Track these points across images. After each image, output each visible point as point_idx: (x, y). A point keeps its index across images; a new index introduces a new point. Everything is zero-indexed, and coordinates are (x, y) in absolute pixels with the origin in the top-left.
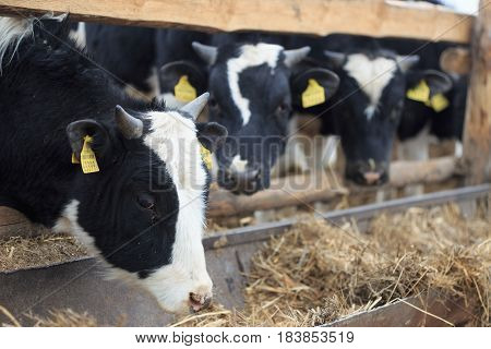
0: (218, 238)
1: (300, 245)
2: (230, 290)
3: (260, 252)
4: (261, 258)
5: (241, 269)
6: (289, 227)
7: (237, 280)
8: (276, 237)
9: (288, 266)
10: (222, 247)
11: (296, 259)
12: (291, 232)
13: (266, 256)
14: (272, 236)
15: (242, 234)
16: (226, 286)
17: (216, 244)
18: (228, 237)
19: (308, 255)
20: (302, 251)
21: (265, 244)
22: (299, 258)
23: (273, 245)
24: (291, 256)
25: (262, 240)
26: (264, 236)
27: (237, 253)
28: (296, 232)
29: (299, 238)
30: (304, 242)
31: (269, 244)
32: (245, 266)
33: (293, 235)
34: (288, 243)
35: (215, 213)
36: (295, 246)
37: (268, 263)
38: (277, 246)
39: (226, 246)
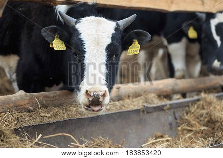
0: (166, 105)
1: (203, 108)
2: (171, 128)
3: (185, 112)
4: (185, 114)
5: (176, 119)
6: (198, 100)
7: (174, 124)
8: (192, 105)
9: (198, 118)
10: (167, 109)
11: (201, 115)
12: (199, 103)
13: (187, 113)
14: (190, 104)
15: (177, 104)
16: (169, 126)
17: (165, 108)
18: (171, 105)
19: (207, 113)
20: (204, 111)
21: (187, 108)
22: (203, 115)
23: (191, 109)
24: (199, 114)
25: (185, 106)
26: (186, 104)
27: (174, 112)
28: (201, 103)
29: (203, 105)
30: (205, 107)
31: (189, 108)
32: (178, 118)
33: (200, 104)
34: (198, 108)
35: (165, 94)
36: (201, 109)
37: (188, 117)
38: (193, 109)
39: (169, 109)
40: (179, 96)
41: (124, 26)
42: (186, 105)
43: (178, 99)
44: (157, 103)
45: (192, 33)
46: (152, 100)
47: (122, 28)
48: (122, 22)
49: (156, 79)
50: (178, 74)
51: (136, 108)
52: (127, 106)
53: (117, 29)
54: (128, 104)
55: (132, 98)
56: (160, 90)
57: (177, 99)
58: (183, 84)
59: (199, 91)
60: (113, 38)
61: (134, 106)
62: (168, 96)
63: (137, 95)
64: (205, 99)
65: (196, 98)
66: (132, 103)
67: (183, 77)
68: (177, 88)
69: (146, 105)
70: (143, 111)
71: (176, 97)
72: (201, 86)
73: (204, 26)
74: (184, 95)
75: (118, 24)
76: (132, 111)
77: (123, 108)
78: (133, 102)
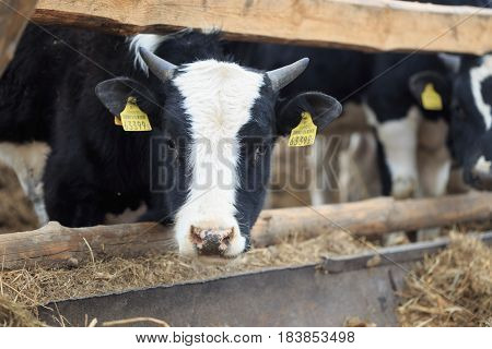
0: (371, 257)
1: (454, 265)
2: (383, 309)
3: (413, 272)
4: (414, 279)
5: (394, 288)
6: (443, 247)
7: (390, 299)
8: (429, 257)
9: (442, 286)
10: (375, 266)
11: (450, 280)
12: (444, 253)
13: (419, 275)
14: (426, 256)
15: (396, 254)
16: (378, 305)
17: (369, 263)
18: (381, 256)
19: (462, 276)
20: (456, 272)
21: (418, 264)
22: (453, 279)
23: (427, 266)
24: (444, 277)
25: (415, 260)
26: (416, 256)
27: (390, 273)
28: (450, 252)
29: (453, 258)
30: (459, 263)
31: (422, 264)
32: (398, 286)
33: (447, 255)
34: (442, 264)
35: (368, 232)
36: (449, 268)
37: (421, 283)
38: (431, 267)
39: (379, 265)
40: (401, 237)
41: (280, 85)
42: (418, 257)
43: (400, 244)
44: (352, 251)
45: (431, 99)
46: (341, 247)
47: (275, 87)
48: (276, 75)
49: (350, 199)
50: (398, 188)
51: (306, 262)
52: (285, 257)
53: (264, 90)
54: (289, 255)
55: (298, 241)
56: (358, 223)
57: (397, 244)
58: (409, 211)
59: (445, 228)
60: (255, 110)
61: (302, 257)
62: (377, 238)
63: (308, 234)
64: (457, 244)
65: (438, 241)
66: (297, 251)
67: (411, 195)
68: (397, 219)
69: (327, 255)
70: (322, 269)
71: (394, 238)
72: (450, 215)
73: (457, 83)
74: (412, 236)
75: (266, 80)
76: (298, 269)
77: (278, 262)
78: (300, 249)
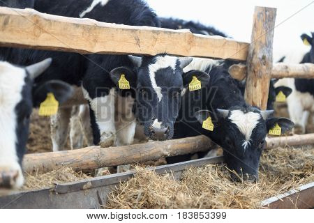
0: (86, 183)
1: (138, 187)
3: (112, 192)
4: (113, 195)
5: (100, 203)
6: (131, 176)
8: (123, 182)
9: (130, 201)
10: (88, 189)
11: (135, 197)
12: (132, 179)
13: (116, 194)
15: (101, 180)
17: (84, 187)
18: (91, 182)
19: (143, 194)
20: (139, 191)
21: (116, 186)
22: (137, 195)
23: (121, 189)
24: (132, 194)
25: (113, 184)
26: (114, 182)
27: (98, 192)
28: (135, 179)
29: (137, 182)
30: (141, 185)
31: (118, 187)
32: (103, 201)
33: (134, 181)
34: (130, 186)
35: (84, 167)
36: (135, 188)
37: (117, 199)
38: (123, 188)
39: (91, 188)
40: (106, 170)
41: (35, 74)
42: (116, 183)
43: (104, 174)
44: (74, 180)
45: (124, 83)
46: (67, 177)
49: (75, 147)
50: (104, 139)
51: (44, 187)
52: (30, 184)
54: (33, 183)
55: (39, 173)
56: (77, 161)
58: (110, 154)
59: (133, 163)
61: (41, 184)
62: (90, 171)
63: (45, 169)
64: (140, 174)
65: (128, 172)
66: (38, 180)
67: (111, 144)
68: (103, 159)
69: (57, 182)
70: (54, 191)
71: (101, 171)
72: (137, 156)
74: (113, 169)
76: (39, 191)
77: (26, 187)
78: (40, 179)
